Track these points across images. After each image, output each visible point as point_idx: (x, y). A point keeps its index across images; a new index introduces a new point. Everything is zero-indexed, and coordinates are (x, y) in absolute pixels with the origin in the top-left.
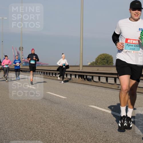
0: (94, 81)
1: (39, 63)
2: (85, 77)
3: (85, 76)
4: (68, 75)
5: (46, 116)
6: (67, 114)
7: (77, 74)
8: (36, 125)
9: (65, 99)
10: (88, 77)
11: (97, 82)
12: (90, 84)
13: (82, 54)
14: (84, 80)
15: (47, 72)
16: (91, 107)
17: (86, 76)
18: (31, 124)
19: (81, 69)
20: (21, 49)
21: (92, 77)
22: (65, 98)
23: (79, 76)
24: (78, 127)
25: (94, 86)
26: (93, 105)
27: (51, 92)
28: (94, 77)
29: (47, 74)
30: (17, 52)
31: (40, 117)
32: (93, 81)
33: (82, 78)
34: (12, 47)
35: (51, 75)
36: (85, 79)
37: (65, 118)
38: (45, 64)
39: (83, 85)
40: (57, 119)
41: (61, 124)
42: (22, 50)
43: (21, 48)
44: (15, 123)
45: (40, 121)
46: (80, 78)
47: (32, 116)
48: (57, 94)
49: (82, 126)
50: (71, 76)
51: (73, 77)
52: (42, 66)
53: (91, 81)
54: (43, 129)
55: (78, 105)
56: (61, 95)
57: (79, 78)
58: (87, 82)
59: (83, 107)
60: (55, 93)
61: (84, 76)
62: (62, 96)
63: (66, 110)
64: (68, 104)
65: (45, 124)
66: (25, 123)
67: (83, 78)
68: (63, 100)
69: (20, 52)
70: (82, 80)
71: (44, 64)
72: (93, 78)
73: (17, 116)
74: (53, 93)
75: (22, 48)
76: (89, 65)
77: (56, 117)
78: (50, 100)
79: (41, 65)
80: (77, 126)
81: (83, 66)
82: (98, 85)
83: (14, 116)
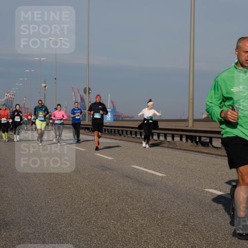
0: (213, 147)
1: (117, 116)
2: (198, 140)
3: (198, 138)
4: (167, 135)
5: (131, 207)
6: (167, 204)
7: (184, 135)
8: (112, 221)
9: (162, 178)
10: (203, 139)
11: (220, 148)
12: (206, 151)
13: (193, 99)
14: (196, 145)
15: (131, 132)
16: (209, 192)
17: (200, 137)
18: (105, 220)
19: (190, 125)
20: (87, 91)
21: (210, 140)
22: (164, 175)
23: (188, 137)
24: (186, 226)
25: (214, 156)
26: (212, 188)
27: (138, 165)
28: (213, 139)
29: (131, 134)
30: (80, 95)
31: (119, 209)
32: (211, 146)
33: (192, 142)
34: (73, 88)
35: (139, 136)
36: (197, 143)
37: (163, 211)
38: (128, 117)
39: (194, 153)
40: (149, 213)
41: (157, 221)
42: (89, 93)
43: (87, 89)
44: (77, 218)
45: (120, 216)
46: (189, 141)
47: (107, 206)
48: (149, 169)
49: (193, 224)
50: (173, 139)
51: (177, 139)
52: (123, 120)
53: (208, 146)
54: (125, 228)
55: (186, 188)
56: (155, 171)
57: (187, 140)
58: (200, 148)
59: (195, 192)
60: (145, 168)
61: (195, 137)
62: (157, 172)
63: (165, 197)
64: (168, 187)
65: (128, 221)
66: (94, 219)
67: (194, 142)
68: (160, 179)
69: (86, 97)
70: (192, 144)
71: (126, 117)
72: (211, 142)
73: (81, 206)
74: (143, 167)
75: (89, 89)
76: (205, 118)
77: (147, 208)
78: (137, 179)
79: (121, 119)
80: (185, 224)
81: (195, 121)
82: (220, 154)
83: (76, 206)
